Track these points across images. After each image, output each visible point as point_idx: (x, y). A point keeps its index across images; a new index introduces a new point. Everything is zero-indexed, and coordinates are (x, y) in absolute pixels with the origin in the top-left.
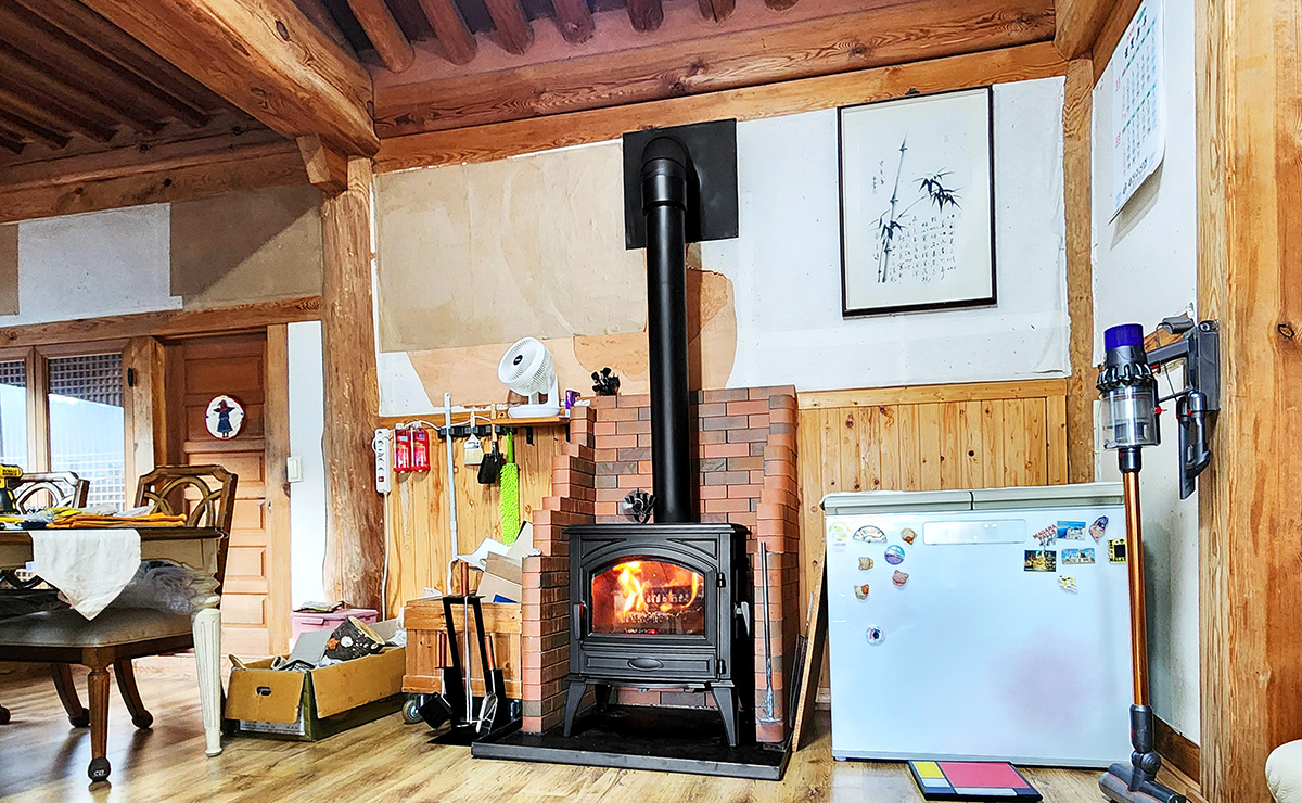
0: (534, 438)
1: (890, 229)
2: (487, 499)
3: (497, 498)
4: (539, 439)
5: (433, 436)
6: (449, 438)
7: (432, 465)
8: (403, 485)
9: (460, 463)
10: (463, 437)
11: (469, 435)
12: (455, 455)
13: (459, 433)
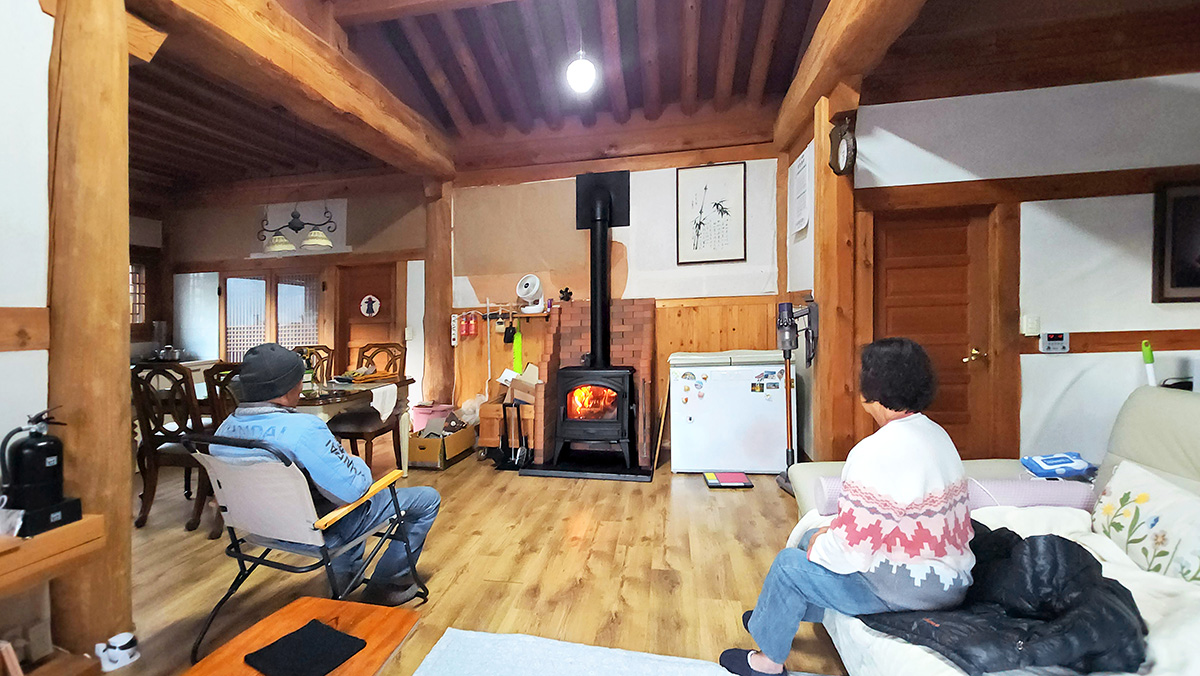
1: (699, 226)
2: (506, 350)
4: (534, 324)
5: (480, 319)
9: (494, 332)
10: (495, 319)
11: (498, 318)
12: (491, 328)
13: (494, 316)
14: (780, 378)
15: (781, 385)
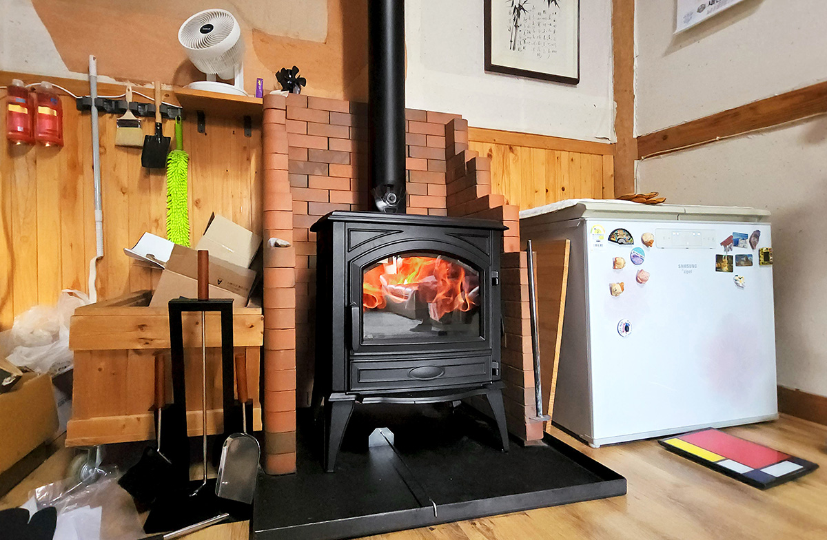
0: (207, 128)
2: (144, 188)
3: (159, 188)
4: (213, 130)
5: (68, 106)
6: (94, 110)
7: (66, 139)
8: (21, 162)
9: (110, 143)
10: (112, 112)
11: (123, 112)
12: (102, 132)
13: (111, 107)
14: (753, 246)
15: (755, 259)
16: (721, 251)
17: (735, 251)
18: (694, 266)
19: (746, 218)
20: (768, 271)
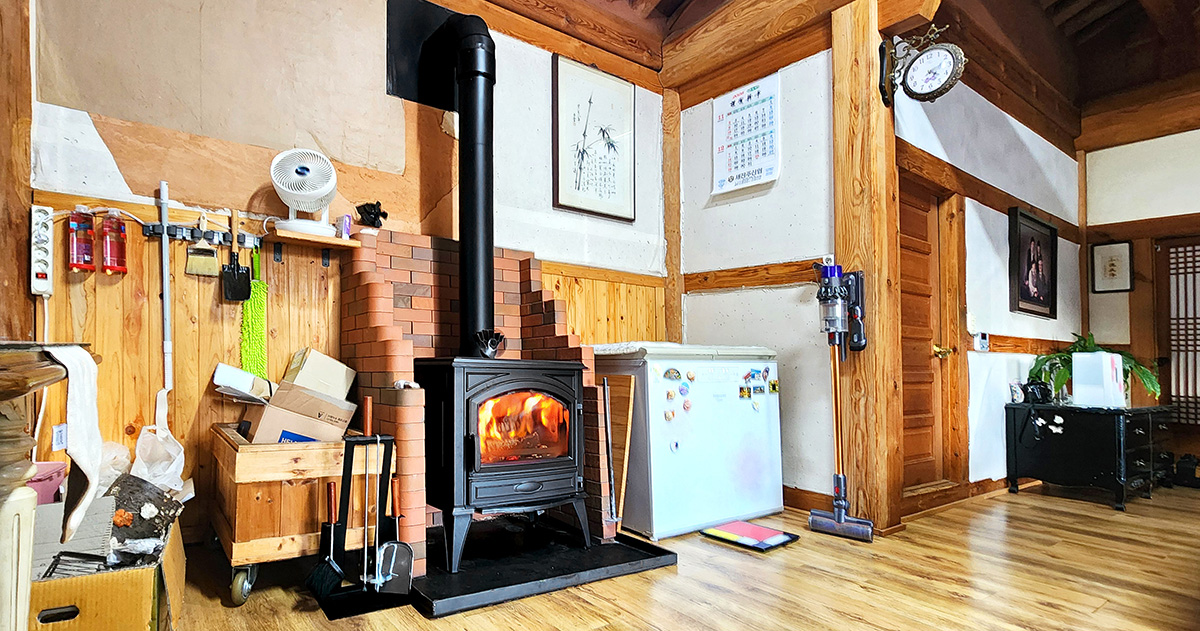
0: (283, 256)
1: (582, 153)
4: (291, 260)
6: (166, 237)
7: (130, 265)
8: (77, 288)
14: (765, 378)
15: (767, 390)
16: (743, 384)
17: (753, 383)
18: (724, 396)
19: (761, 358)
20: (775, 397)
